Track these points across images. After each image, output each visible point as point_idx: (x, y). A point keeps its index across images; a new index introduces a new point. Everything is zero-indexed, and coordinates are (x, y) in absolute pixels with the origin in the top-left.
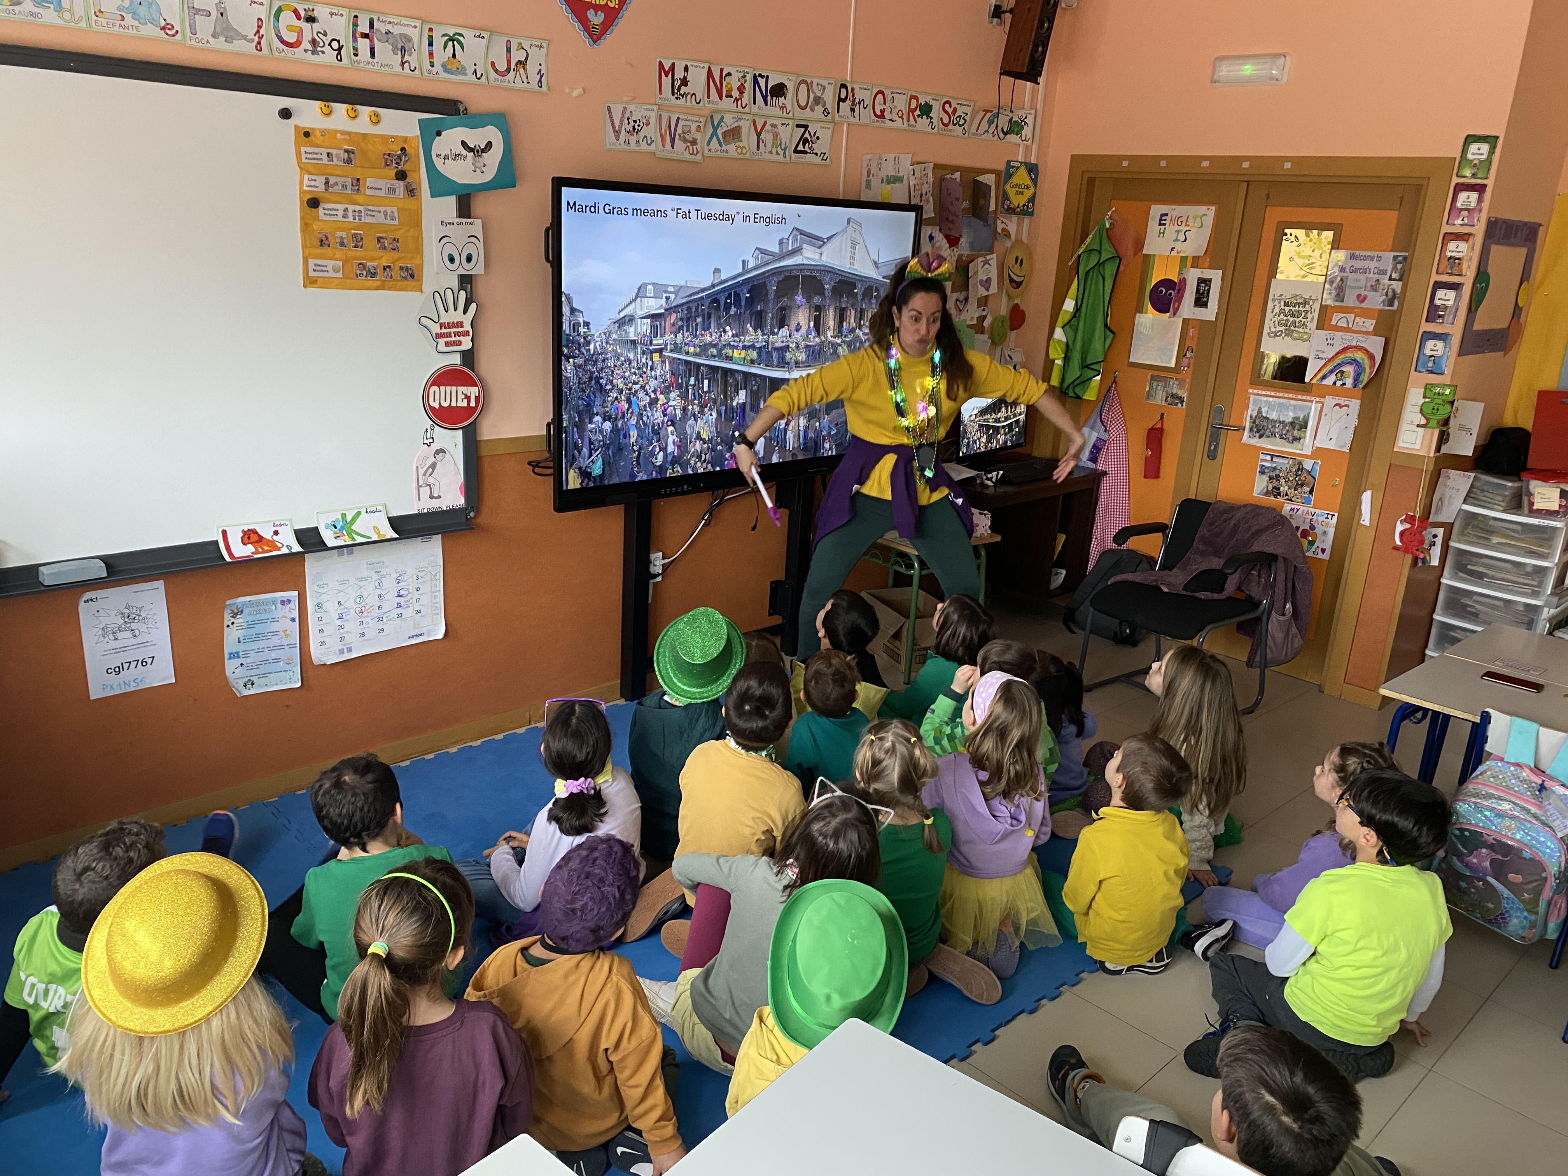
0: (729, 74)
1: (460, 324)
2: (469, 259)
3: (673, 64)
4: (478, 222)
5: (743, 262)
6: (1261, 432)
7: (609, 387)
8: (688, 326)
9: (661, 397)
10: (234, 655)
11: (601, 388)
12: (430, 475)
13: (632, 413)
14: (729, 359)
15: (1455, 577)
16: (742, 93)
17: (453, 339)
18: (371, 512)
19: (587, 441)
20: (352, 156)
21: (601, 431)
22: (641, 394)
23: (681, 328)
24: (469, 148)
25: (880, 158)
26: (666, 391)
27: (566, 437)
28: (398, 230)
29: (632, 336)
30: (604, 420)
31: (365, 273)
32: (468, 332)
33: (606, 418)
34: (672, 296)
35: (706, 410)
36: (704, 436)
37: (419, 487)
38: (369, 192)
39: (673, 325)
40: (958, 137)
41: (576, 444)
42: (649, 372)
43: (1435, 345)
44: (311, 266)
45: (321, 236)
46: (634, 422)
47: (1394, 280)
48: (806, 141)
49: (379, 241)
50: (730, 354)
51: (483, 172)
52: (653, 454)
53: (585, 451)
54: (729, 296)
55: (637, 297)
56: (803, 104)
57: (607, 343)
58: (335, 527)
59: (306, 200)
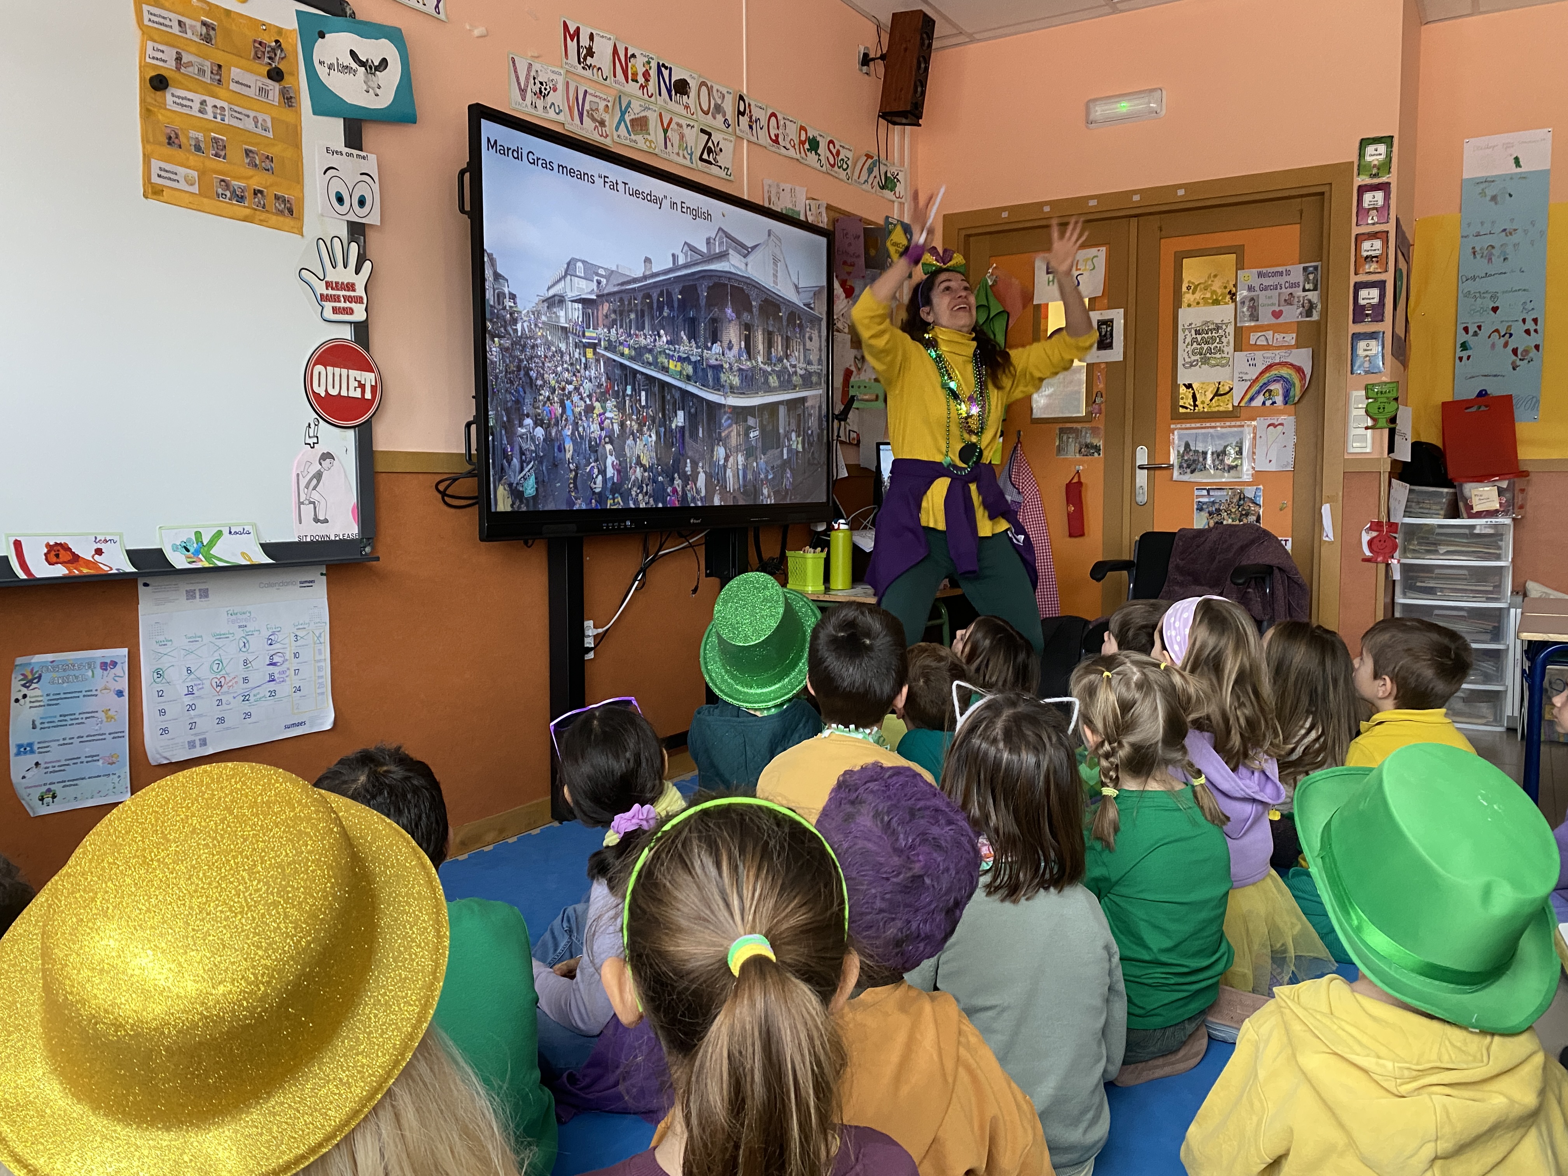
0: (633, 56)
1: (351, 287)
2: (362, 202)
3: (578, 29)
4: (372, 157)
5: (673, 255)
6: (1193, 467)
7: (539, 382)
8: (621, 321)
9: (597, 405)
10: (25, 749)
11: (531, 382)
12: (314, 488)
13: (566, 420)
14: (665, 370)
15: (1405, 595)
16: (647, 80)
17: (342, 305)
18: (236, 533)
19: (517, 448)
20: (212, 33)
21: (533, 439)
22: (576, 398)
23: (614, 322)
24: (360, 61)
25: (778, 186)
26: (603, 399)
27: (493, 440)
28: (274, 145)
29: (563, 322)
30: (536, 424)
31: (228, 194)
32: (361, 298)
33: (538, 422)
34: (604, 281)
35: (645, 429)
36: (644, 462)
37: (301, 503)
38: (233, 86)
39: (606, 316)
40: (842, 180)
41: (504, 451)
42: (582, 371)
43: (1368, 345)
44: (155, 171)
45: (168, 131)
46: (569, 433)
47: (1309, 290)
48: (710, 151)
49: (247, 155)
50: (666, 364)
51: (377, 95)
52: (591, 477)
53: (515, 461)
54: (661, 294)
55: (566, 274)
56: (705, 108)
57: (536, 325)
58: (188, 550)
59: (148, 78)
